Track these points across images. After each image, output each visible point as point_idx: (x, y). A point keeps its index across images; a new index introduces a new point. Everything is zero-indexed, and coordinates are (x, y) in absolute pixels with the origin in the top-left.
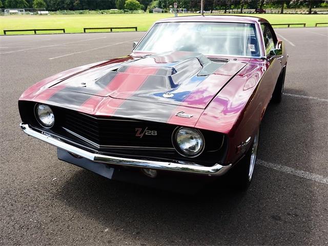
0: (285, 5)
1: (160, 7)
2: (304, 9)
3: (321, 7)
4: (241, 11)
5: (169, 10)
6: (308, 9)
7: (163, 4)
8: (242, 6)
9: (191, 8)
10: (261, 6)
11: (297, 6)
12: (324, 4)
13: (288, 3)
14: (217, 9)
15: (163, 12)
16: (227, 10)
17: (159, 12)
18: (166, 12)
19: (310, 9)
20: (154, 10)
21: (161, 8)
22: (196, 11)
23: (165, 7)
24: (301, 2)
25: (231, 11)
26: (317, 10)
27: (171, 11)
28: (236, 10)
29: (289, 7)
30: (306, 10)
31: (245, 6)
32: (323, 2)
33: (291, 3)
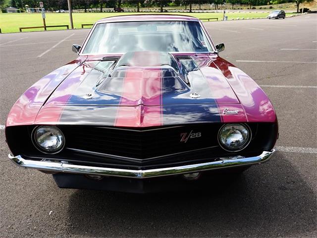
0: (140, 4)
1: (14, 6)
2: (155, 8)
3: (169, 6)
4: (101, 10)
5: (26, 10)
6: (160, 8)
7: (17, 3)
8: (101, 5)
9: (49, 7)
10: (119, 6)
11: (149, 5)
12: (171, 4)
13: (142, 2)
14: (76, 9)
15: (18, 12)
16: (87, 10)
17: (14, 12)
18: (22, 12)
19: (162, 8)
20: (8, 9)
21: (16, 7)
22: (55, 10)
23: (20, 6)
24: (153, 2)
25: (90, 10)
26: (166, 8)
27: (27, 11)
28: (95, 9)
29: (143, 6)
30: (158, 9)
31: (104, 5)
32: (171, 2)
33: (145, 2)
